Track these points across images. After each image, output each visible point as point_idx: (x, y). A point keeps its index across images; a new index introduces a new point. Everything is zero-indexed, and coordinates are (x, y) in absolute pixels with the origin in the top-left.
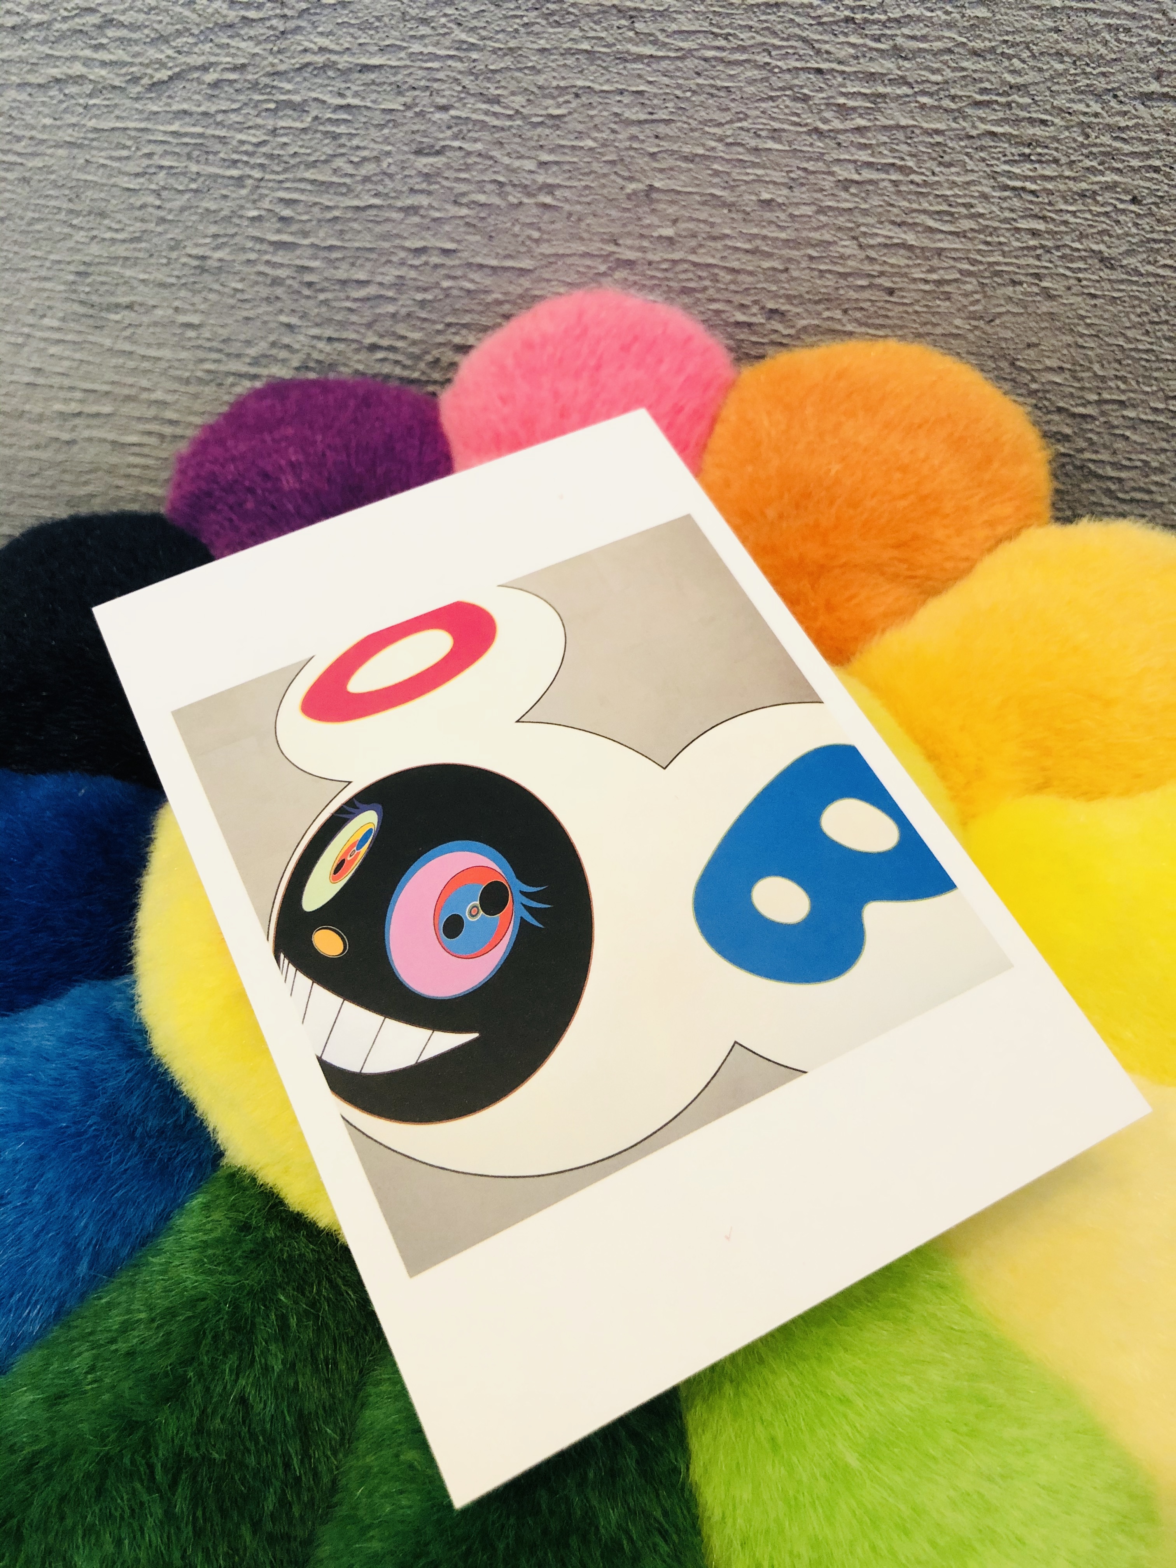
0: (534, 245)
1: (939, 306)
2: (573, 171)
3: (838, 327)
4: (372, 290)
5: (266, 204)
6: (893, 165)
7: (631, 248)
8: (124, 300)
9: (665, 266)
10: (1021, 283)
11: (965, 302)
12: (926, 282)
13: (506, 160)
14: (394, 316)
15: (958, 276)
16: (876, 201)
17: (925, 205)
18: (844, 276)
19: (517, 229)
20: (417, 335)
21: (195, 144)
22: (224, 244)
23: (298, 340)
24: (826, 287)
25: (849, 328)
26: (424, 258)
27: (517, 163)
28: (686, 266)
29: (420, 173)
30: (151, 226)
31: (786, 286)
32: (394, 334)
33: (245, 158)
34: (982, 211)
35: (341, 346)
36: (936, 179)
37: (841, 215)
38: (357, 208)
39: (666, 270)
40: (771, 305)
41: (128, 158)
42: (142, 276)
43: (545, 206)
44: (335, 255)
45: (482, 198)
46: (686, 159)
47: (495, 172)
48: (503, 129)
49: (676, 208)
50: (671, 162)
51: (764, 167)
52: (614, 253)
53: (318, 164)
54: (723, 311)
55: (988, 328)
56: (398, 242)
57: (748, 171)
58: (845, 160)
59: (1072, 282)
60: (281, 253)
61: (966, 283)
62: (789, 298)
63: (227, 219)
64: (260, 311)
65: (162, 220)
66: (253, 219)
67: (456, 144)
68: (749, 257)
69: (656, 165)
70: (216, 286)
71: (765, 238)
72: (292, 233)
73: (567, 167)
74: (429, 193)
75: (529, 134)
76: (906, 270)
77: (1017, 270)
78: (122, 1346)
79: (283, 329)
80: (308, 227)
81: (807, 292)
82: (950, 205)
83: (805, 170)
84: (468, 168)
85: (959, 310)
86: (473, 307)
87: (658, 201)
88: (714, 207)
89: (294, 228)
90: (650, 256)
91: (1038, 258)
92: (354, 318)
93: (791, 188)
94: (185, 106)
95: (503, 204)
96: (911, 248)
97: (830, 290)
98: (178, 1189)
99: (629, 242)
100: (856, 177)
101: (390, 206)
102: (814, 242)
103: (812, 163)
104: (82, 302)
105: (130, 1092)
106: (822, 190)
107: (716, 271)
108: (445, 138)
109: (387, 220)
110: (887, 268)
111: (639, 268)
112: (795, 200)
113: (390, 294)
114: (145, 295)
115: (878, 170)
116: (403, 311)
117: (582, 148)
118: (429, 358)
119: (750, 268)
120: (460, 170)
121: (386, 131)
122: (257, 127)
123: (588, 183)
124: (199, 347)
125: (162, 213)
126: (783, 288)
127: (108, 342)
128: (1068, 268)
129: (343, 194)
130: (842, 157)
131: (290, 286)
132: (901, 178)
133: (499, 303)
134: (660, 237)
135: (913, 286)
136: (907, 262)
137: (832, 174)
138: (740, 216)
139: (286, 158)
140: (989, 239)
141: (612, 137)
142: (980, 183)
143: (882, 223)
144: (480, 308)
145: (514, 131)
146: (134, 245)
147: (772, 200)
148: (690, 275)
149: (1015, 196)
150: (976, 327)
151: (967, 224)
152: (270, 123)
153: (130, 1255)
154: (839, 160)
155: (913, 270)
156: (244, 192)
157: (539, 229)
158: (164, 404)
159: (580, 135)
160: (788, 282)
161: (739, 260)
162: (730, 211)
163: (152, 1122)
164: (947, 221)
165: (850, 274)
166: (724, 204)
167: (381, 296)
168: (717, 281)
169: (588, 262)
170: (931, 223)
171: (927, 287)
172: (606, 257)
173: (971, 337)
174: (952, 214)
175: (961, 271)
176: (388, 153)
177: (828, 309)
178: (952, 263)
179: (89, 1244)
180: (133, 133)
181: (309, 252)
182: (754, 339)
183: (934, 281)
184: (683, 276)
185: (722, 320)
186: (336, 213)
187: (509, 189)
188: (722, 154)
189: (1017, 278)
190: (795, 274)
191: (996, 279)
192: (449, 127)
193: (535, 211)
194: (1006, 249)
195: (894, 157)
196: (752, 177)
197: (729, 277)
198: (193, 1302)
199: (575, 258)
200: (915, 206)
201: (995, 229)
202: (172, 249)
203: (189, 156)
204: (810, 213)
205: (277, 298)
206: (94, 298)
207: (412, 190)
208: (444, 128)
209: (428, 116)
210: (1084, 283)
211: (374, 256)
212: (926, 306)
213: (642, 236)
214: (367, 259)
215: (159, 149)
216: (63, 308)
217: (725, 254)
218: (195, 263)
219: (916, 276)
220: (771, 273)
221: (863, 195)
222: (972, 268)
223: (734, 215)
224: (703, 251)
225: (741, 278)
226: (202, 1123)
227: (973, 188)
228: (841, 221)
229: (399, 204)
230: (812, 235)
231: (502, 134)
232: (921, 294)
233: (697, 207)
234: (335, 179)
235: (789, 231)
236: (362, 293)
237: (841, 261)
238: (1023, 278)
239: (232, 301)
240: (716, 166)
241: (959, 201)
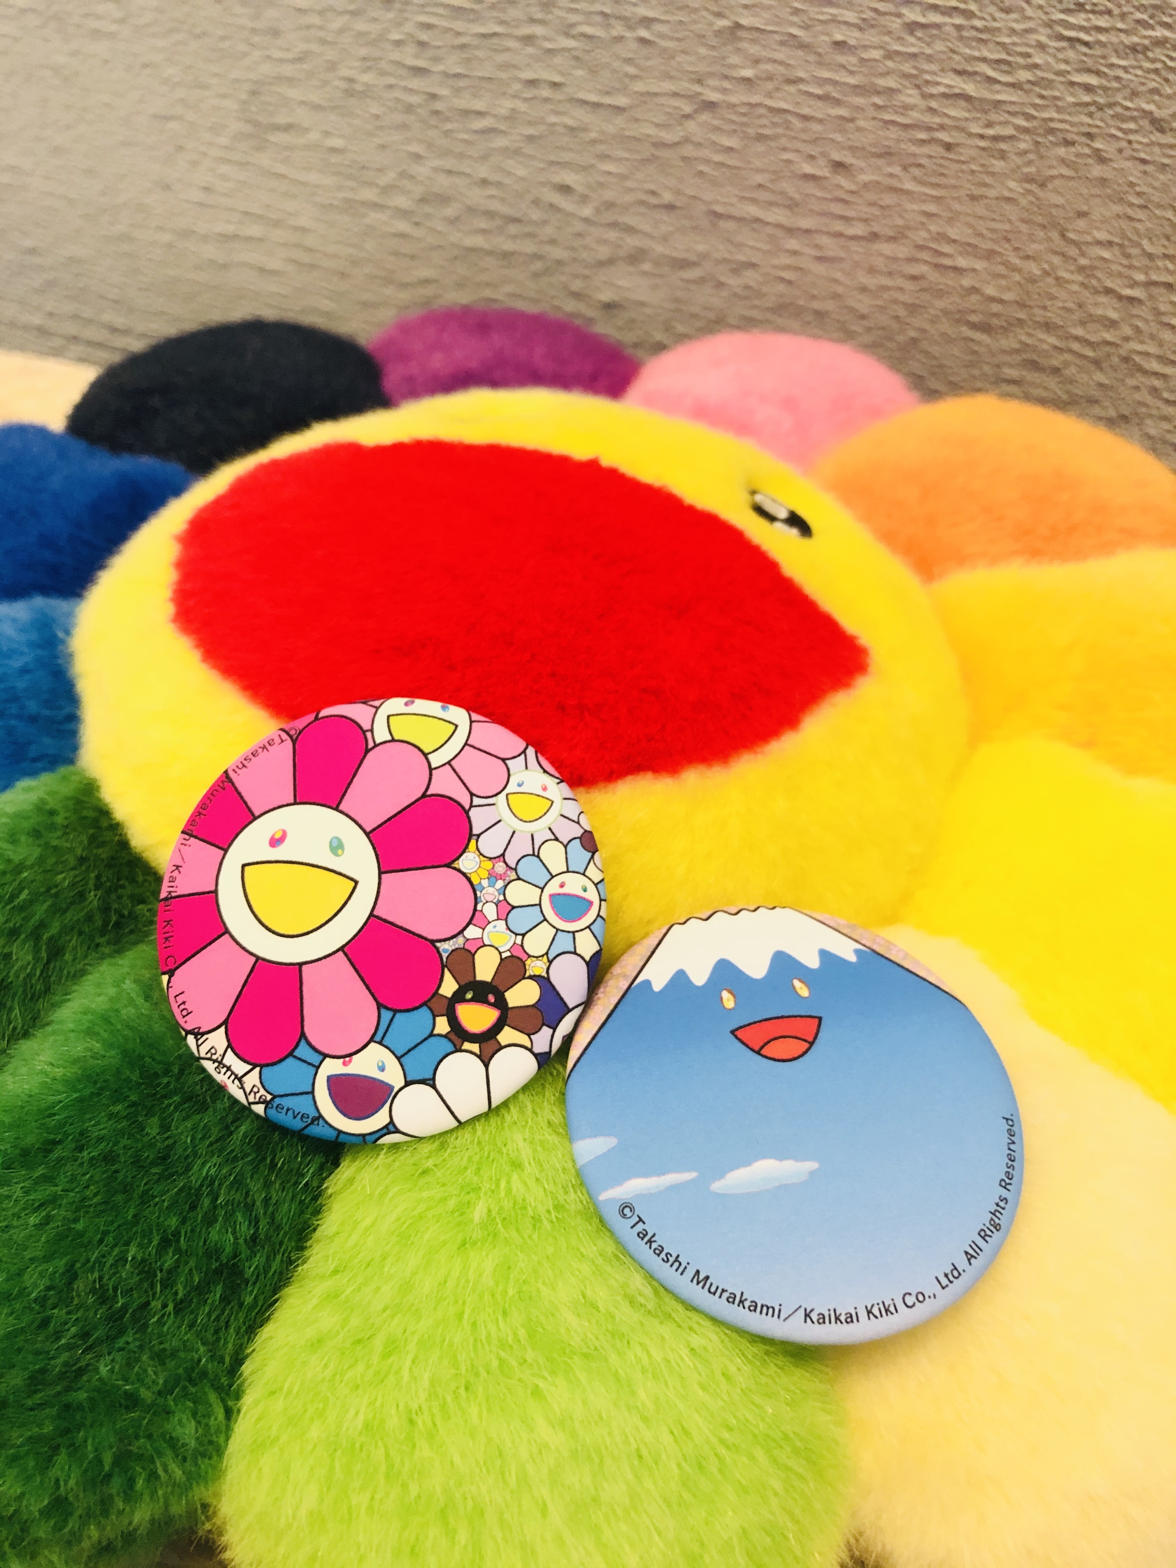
0: (629, 82)
4: (486, 122)
5: (409, 27)
7: (713, 89)
8: (283, 121)
9: (743, 110)
10: (1073, 143)
11: (1019, 161)
12: (982, 137)
14: (504, 151)
15: (1013, 132)
16: (939, 46)
17: (985, 53)
18: (906, 127)
20: (521, 172)
22: (370, 67)
23: (421, 170)
24: (887, 139)
26: (535, 91)
28: (762, 111)
30: (314, 47)
31: (851, 136)
32: (504, 170)
34: (1038, 61)
35: (457, 180)
36: (996, 25)
37: (906, 61)
38: (484, 36)
39: (744, 115)
40: (836, 156)
42: (301, 98)
43: (643, 41)
44: (462, 83)
45: (589, 30)
49: (757, 47)
55: (1041, 194)
56: (514, 73)
59: (1124, 144)
61: (1021, 140)
62: (853, 149)
63: (375, 42)
65: (323, 42)
66: (396, 43)
68: (820, 104)
70: (359, 112)
71: (835, 83)
72: (427, 59)
76: (964, 124)
77: (1070, 128)
79: (411, 159)
80: (441, 53)
81: (870, 145)
82: (1008, 54)
83: (875, 10)
85: (1013, 171)
87: (742, 39)
88: (791, 47)
89: (430, 53)
90: (731, 99)
91: (1090, 115)
92: (470, 151)
93: (862, 29)
95: (606, 37)
96: (968, 98)
97: (891, 143)
99: (714, 82)
101: (510, 35)
102: (879, 90)
104: (250, 122)
106: (890, 33)
107: (788, 117)
109: (508, 49)
110: (946, 121)
111: (720, 111)
112: (865, 43)
113: (502, 127)
114: (302, 116)
115: (942, 13)
116: (513, 146)
119: (819, 116)
124: (340, 173)
125: (321, 34)
126: (848, 138)
127: (268, 165)
128: (1120, 129)
129: (471, 21)
131: (420, 115)
132: (963, 22)
133: (594, 142)
134: (741, 78)
135: (970, 142)
136: (965, 114)
137: (899, 15)
138: (812, 58)
140: (1044, 93)
142: (1037, 31)
143: (943, 70)
144: (579, 147)
146: (297, 66)
147: (844, 42)
148: (764, 121)
149: (1070, 47)
150: (1029, 191)
151: (1024, 75)
155: (970, 124)
156: (391, 15)
157: (636, 65)
158: (303, 230)
160: (854, 132)
161: (810, 106)
162: (805, 52)
164: (1006, 72)
165: (910, 126)
166: (800, 45)
167: (495, 129)
168: (790, 129)
169: (676, 102)
170: (990, 73)
171: (983, 144)
172: (692, 98)
173: (1023, 202)
174: (1008, 63)
175: (1018, 128)
177: (889, 164)
178: (1008, 117)
181: (439, 79)
182: (820, 194)
183: (990, 137)
184: (758, 122)
186: (465, 40)
187: (613, 21)
189: (1069, 137)
190: (861, 123)
191: (1049, 137)
193: (634, 45)
194: (1059, 103)
196: (827, 17)
197: (800, 125)
199: (664, 97)
200: (976, 54)
201: (1051, 81)
202: (328, 71)
204: (877, 57)
205: (408, 126)
206: (260, 118)
210: (1136, 146)
211: (492, 86)
212: (982, 165)
213: (726, 77)
214: (488, 89)
216: (235, 127)
217: (799, 99)
218: (344, 85)
219: (973, 130)
220: (839, 122)
221: (928, 39)
222: (1027, 124)
223: (808, 57)
224: (778, 94)
225: (812, 126)
227: (1030, 37)
228: (907, 68)
229: (518, 33)
230: (879, 81)
232: (977, 151)
233: (776, 47)
235: (857, 76)
236: (480, 125)
237: (904, 112)
238: (1076, 138)
239: (370, 128)
241: (1017, 49)
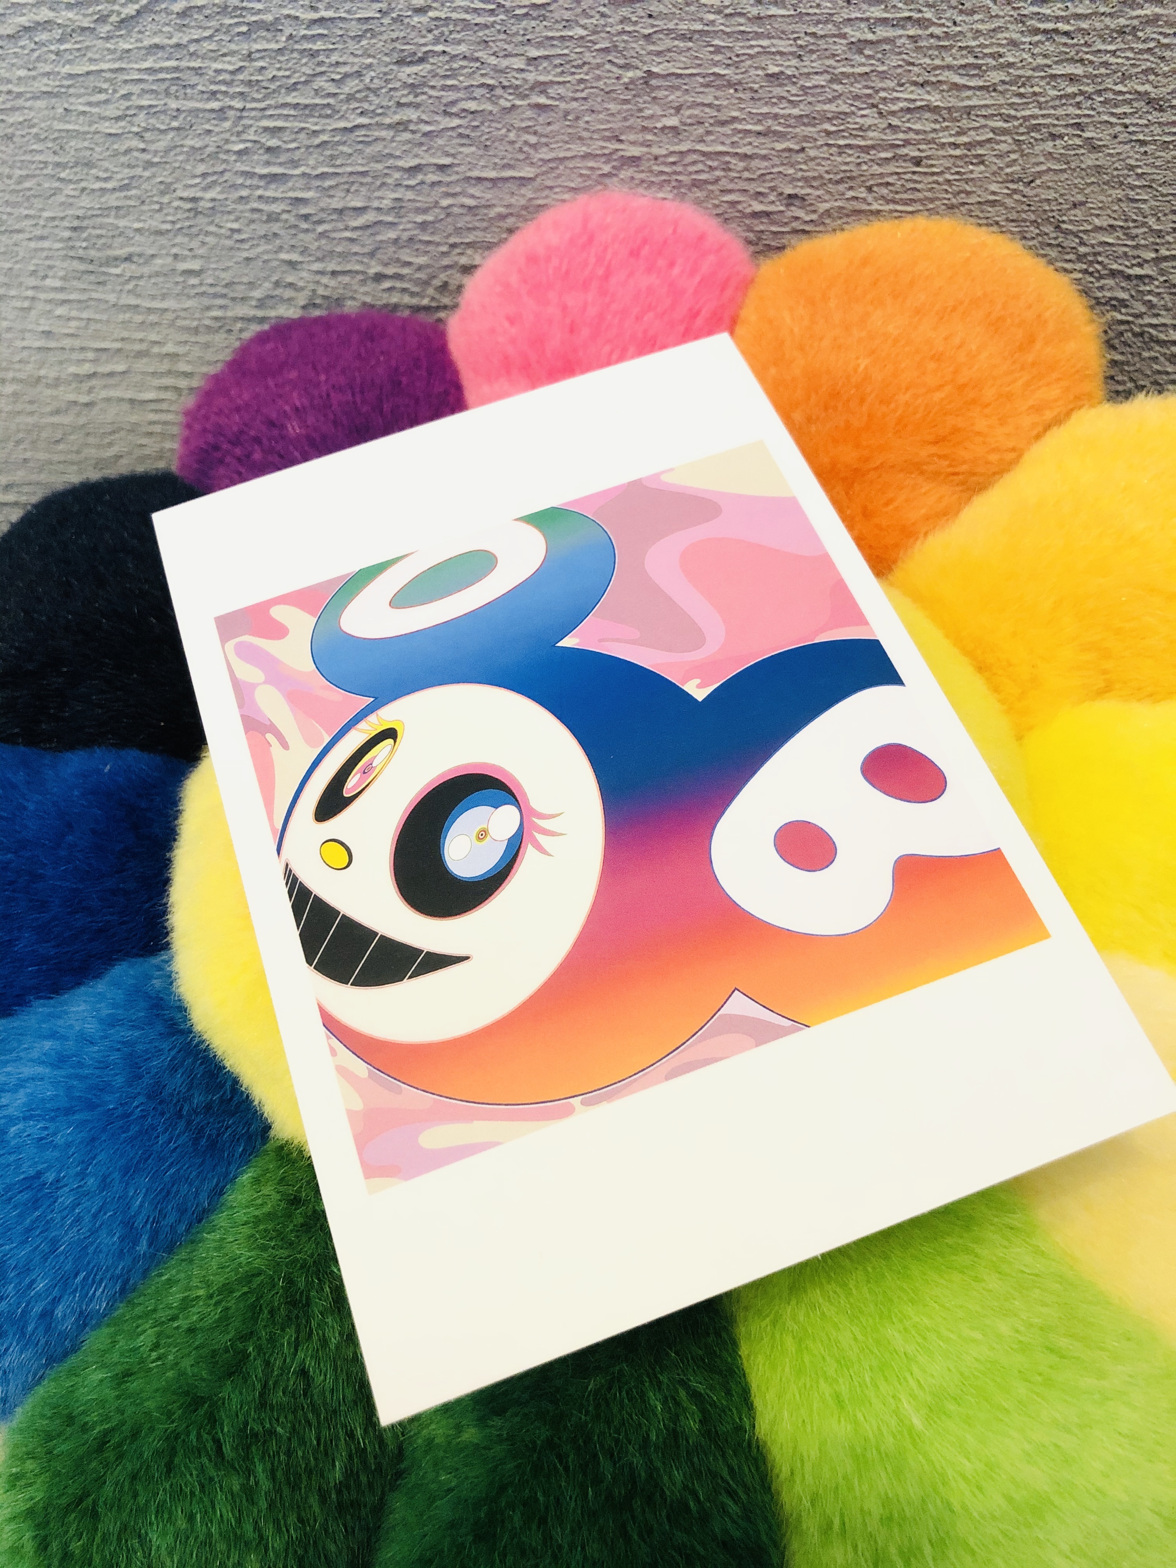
0: (532, 151)
1: (972, 172)
2: (564, 64)
3: (865, 207)
4: (370, 217)
5: (251, 135)
6: (910, 18)
7: (633, 143)
8: (122, 252)
9: (671, 159)
10: (1061, 137)
11: (1001, 163)
12: (956, 146)
13: (493, 60)
14: (396, 241)
15: (991, 135)
16: (894, 61)
17: (949, 60)
18: (866, 149)
19: (512, 136)
20: (422, 260)
21: (172, 79)
22: (214, 182)
23: (302, 277)
24: (847, 164)
25: (875, 206)
26: (420, 177)
27: (505, 63)
28: (695, 157)
29: (405, 85)
30: (138, 171)
31: (804, 167)
32: (398, 260)
33: (223, 88)
34: (1011, 60)
35: (346, 279)
36: (959, 29)
37: (859, 82)
38: (345, 130)
39: (674, 163)
40: (789, 190)
41: (107, 102)
42: (137, 225)
43: (538, 106)
44: (327, 183)
45: (472, 105)
46: (683, 37)
47: (482, 75)
48: (486, 26)
49: (678, 93)
50: (668, 43)
51: (769, 37)
52: (617, 150)
53: (299, 86)
54: (738, 202)
55: (1027, 191)
56: (390, 162)
57: (753, 43)
58: (857, 18)
59: (1119, 128)
60: (273, 186)
61: (998, 143)
62: (808, 180)
63: (213, 156)
64: (260, 249)
65: (149, 164)
66: (239, 153)
67: (439, 48)
68: (762, 140)
69: (652, 48)
70: (212, 228)
71: (776, 116)
72: (281, 164)
73: (557, 61)
74: (417, 106)
75: (514, 29)
76: (933, 135)
77: (1056, 122)
78: (183, 1323)
79: (285, 268)
80: (297, 155)
81: (827, 172)
82: (976, 57)
83: (814, 35)
84: (453, 74)
85: (994, 174)
86: (477, 224)
87: (658, 87)
88: (718, 88)
89: (283, 158)
90: (655, 150)
91: (1078, 105)
92: (356, 249)
93: (800, 56)
94: (157, 40)
95: (495, 110)
96: (936, 110)
97: (851, 167)
98: (229, 1164)
99: (632, 137)
100: (870, 37)
101: (379, 125)
102: (829, 115)
103: (821, 26)
104: (80, 259)
105: (174, 1069)
106: (835, 56)
107: (727, 159)
108: (426, 43)
109: (377, 139)
110: (912, 135)
111: (645, 165)
112: (806, 70)
113: (390, 219)
114: (142, 245)
115: (893, 25)
116: (405, 236)
117: (571, 37)
118: (437, 282)
119: (764, 152)
120: (446, 77)
121: (364, 42)
122: (232, 53)
123: (582, 76)
124: (203, 294)
125: (147, 157)
126: (801, 170)
127: (112, 298)
128: (1113, 114)
129: (328, 116)
130: (853, 16)
131: (286, 221)
132: (920, 32)
133: (502, 217)
134: (664, 128)
135: (942, 153)
136: (933, 126)
137: (844, 36)
138: (747, 95)
139: (264, 84)
140: (1022, 90)
141: (602, 22)
142: (1007, 28)
143: (902, 85)
144: (485, 224)
145: (498, 27)
146: (123, 194)
147: (782, 73)
148: (700, 167)
149: (1048, 39)
150: (1015, 191)
151: (995, 77)
152: (244, 47)
153: (188, 1230)
154: (849, 20)
155: (941, 135)
156: (227, 125)
157: (535, 133)
158: (174, 357)
159: (568, 24)
160: (805, 163)
161: (750, 143)
162: (736, 90)
163: (198, 1099)
164: (973, 75)
165: (873, 147)
166: (730, 85)
167: (380, 222)
168: (730, 170)
169: (591, 164)
170: (957, 79)
171: (958, 152)
172: (608, 157)
173: (1009, 202)
174: (979, 67)
175: (993, 130)
176: (370, 66)
177: (851, 188)
178: (983, 121)
179: (146, 1222)
180: (108, 75)
181: (301, 183)
182: (774, 229)
183: (965, 144)
184: (692, 169)
185: (740, 211)
186: (324, 137)
187: (499, 91)
188: (722, 27)
189: (1056, 131)
190: (812, 153)
191: (1032, 134)
192: (430, 31)
193: (529, 113)
194: (1042, 99)
195: (911, 10)
196: (757, 50)
197: (742, 165)
198: (250, 1277)
199: (578, 160)
200: (938, 62)
201: (1029, 78)
202: (163, 193)
203: (167, 93)
204: (823, 83)
205: (275, 235)
206: (93, 253)
207: (399, 104)
208: (424, 32)
209: (407, 20)
210: (1131, 129)
211: (368, 180)
212: (958, 173)
213: (645, 129)
214: (362, 184)
215: (136, 89)
216: (62, 266)
217: (735, 139)
218: (189, 206)
219: (944, 140)
220: (787, 154)
221: (880, 56)
222: (1006, 125)
223: (740, 95)
224: (711, 138)
225: (755, 163)
226: (248, 1096)
227: (1000, 36)
228: (858, 88)
229: (387, 121)
230: (827, 107)
231: (487, 32)
232: (952, 160)
233: (702, 90)
234: (318, 101)
235: (802, 106)
236: (360, 221)
237: (861, 134)
238: (1063, 131)
239: (229, 243)
240: (716, 42)
241: (986, 51)
